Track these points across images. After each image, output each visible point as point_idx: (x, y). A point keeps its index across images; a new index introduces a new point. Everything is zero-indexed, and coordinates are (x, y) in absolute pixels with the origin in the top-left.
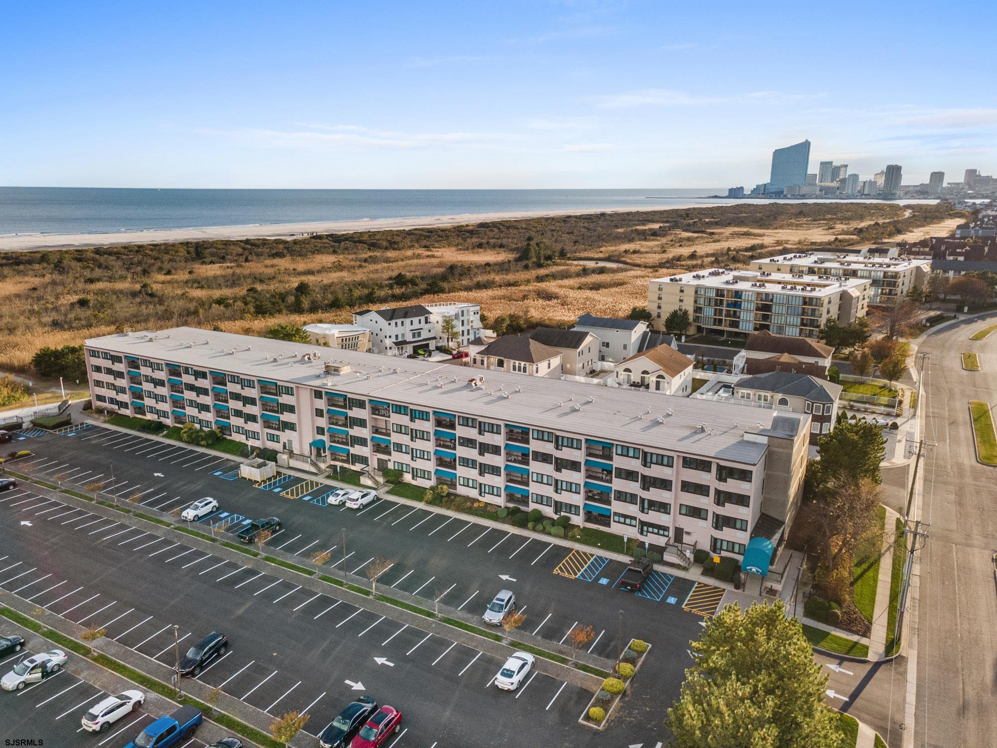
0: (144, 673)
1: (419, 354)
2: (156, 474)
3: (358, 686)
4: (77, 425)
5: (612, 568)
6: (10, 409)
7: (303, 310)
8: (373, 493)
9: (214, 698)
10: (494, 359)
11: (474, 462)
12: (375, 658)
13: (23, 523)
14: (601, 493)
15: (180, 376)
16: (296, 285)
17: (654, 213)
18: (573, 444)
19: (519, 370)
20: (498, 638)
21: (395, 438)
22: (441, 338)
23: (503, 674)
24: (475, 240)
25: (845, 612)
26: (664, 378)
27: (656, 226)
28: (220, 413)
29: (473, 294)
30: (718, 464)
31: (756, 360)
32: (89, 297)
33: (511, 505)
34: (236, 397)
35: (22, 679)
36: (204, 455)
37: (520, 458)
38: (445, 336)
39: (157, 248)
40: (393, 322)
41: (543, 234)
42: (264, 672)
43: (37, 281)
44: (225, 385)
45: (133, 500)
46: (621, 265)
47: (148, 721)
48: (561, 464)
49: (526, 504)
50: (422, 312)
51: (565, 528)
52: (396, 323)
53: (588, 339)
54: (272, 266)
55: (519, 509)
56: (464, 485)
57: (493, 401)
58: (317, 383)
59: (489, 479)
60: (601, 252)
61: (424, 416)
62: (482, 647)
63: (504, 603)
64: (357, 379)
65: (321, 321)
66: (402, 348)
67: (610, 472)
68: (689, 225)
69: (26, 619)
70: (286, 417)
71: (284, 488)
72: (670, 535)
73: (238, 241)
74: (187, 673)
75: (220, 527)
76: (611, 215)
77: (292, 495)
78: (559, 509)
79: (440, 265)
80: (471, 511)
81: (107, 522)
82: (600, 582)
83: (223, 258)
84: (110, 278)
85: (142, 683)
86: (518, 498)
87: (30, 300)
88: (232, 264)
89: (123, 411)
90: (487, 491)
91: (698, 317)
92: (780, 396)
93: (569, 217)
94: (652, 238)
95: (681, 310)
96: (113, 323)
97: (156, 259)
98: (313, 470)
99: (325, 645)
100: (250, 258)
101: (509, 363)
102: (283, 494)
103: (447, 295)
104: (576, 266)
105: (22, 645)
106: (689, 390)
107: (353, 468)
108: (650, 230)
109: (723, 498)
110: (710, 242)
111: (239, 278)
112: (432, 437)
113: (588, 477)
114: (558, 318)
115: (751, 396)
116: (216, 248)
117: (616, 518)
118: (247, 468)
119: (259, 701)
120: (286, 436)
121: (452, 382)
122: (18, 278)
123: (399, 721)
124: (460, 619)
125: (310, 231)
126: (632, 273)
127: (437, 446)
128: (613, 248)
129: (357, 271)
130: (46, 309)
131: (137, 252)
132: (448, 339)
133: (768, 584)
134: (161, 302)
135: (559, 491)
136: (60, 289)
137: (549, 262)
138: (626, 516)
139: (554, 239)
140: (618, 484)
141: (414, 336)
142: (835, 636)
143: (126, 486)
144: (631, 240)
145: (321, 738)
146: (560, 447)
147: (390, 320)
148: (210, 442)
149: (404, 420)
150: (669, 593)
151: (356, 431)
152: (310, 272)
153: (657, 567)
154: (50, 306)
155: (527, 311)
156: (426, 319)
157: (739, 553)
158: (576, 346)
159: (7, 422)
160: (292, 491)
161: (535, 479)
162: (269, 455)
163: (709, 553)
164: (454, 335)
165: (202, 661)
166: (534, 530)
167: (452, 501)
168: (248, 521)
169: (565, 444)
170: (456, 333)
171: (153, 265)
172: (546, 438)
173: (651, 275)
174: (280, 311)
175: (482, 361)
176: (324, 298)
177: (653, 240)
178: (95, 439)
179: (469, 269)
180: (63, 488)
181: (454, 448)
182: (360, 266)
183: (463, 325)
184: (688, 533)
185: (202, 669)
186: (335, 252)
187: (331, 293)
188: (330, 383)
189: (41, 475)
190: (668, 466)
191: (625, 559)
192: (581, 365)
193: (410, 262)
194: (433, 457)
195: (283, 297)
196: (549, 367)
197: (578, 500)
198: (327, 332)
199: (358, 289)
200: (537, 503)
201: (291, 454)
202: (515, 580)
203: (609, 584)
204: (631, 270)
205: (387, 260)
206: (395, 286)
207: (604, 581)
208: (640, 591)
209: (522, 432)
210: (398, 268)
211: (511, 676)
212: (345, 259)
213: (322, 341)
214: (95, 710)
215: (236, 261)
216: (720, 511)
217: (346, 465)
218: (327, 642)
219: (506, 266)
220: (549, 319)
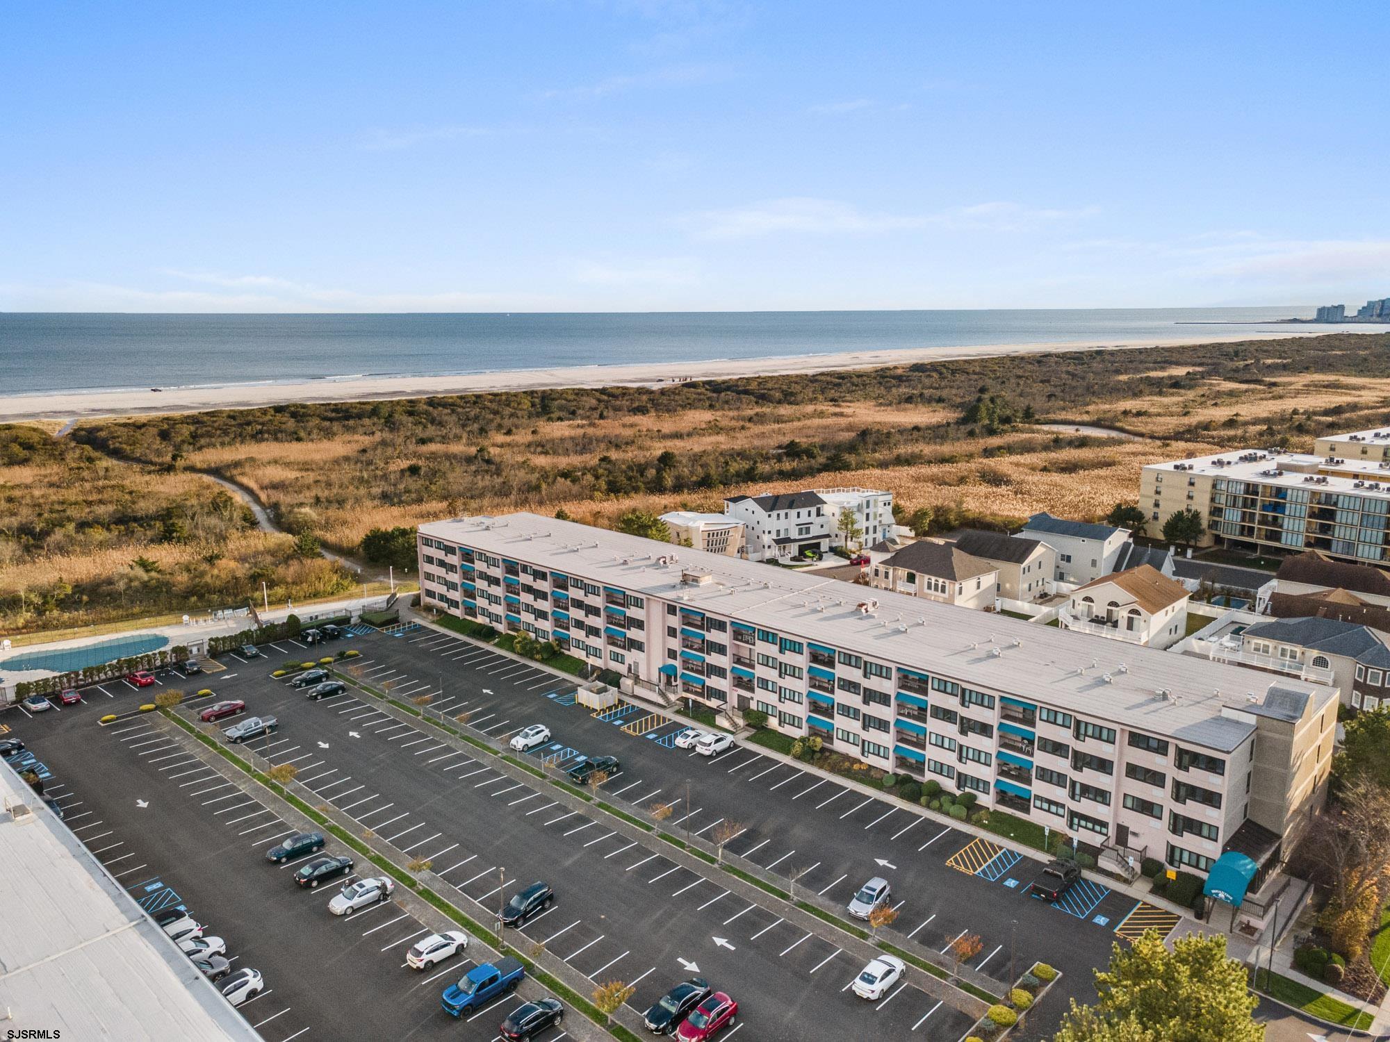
0: (467, 916)
1: (806, 557)
2: (485, 691)
3: (692, 967)
4: (404, 625)
5: (1024, 868)
6: (339, 599)
7: (665, 489)
8: (730, 738)
9: (536, 954)
10: (903, 572)
11: (857, 711)
12: (714, 938)
13: (351, 734)
14: (1020, 768)
15: (517, 575)
16: (659, 453)
17: (1183, 350)
18: (983, 700)
19: (936, 589)
20: (864, 936)
21: (760, 671)
22: (837, 536)
23: (863, 979)
24: (904, 390)
25: (1354, 970)
26: (1140, 614)
27: (1180, 371)
28: (560, 622)
29: (889, 473)
30: (1177, 745)
31: (1287, 596)
32: (420, 463)
33: (901, 772)
34: (579, 604)
35: (351, 903)
36: (538, 671)
37: (916, 713)
38: (843, 534)
39: (497, 398)
40: (774, 514)
41: (1003, 382)
42: (591, 935)
43: (366, 440)
44: (567, 589)
45: (460, 720)
46: (1114, 434)
47: (469, 967)
48: (967, 726)
49: (922, 772)
50: (812, 500)
51: (968, 809)
52: (778, 515)
53: (1038, 551)
54: (632, 426)
55: (911, 778)
56: (842, 740)
57: (887, 635)
58: (671, 595)
59: (874, 736)
60: (1087, 412)
61: (796, 648)
62: (842, 943)
63: (875, 894)
64: (719, 593)
65: (685, 507)
66: (784, 548)
67: (1031, 742)
68: (1237, 370)
69: (353, 840)
70: (633, 633)
71: (626, 720)
72: (1110, 834)
73: (592, 390)
74: (511, 923)
75: (551, 762)
76: (1112, 353)
77: (635, 730)
78: (962, 783)
79: (849, 428)
80: (848, 774)
81: (433, 743)
82: (1007, 883)
83: (573, 413)
84: (443, 437)
85: (465, 926)
86: (911, 764)
87: (359, 465)
88: (584, 422)
89: (454, 611)
90: (871, 751)
91: (1216, 523)
92: (1315, 653)
93: (1048, 355)
94: (1172, 390)
95: (1189, 511)
96: (445, 498)
97: (496, 413)
98: (661, 701)
99: (658, 914)
100: (605, 413)
101: (923, 579)
102: (624, 728)
103: (853, 473)
104: (1044, 432)
105: (351, 867)
106: (1181, 631)
107: (708, 703)
108: (1170, 377)
109: (1184, 792)
110: (1266, 399)
111: (591, 440)
112: (805, 675)
113: (1004, 745)
114: (1006, 513)
115: (1270, 650)
116: (566, 399)
117: (1038, 803)
118: (586, 692)
119: (584, 965)
120: (631, 656)
121: (837, 605)
122: (347, 437)
123: (734, 1012)
124: (820, 906)
125: (683, 374)
126: (1129, 448)
127: (811, 687)
128: (1107, 407)
129: (738, 435)
130: (375, 477)
131: (475, 403)
132: (846, 537)
133: (1245, 918)
134: (498, 473)
135: (964, 760)
136: (390, 451)
137: (1006, 427)
138: (1050, 802)
139: (1019, 391)
140: (1041, 759)
141: (800, 532)
142: (1330, 999)
143: (453, 702)
144: (1137, 394)
145: (647, 1016)
146: (967, 704)
147: (772, 510)
148: (545, 656)
149: (772, 650)
150: (1099, 911)
151: (714, 659)
152: (677, 436)
153: (1087, 874)
154: (379, 473)
155: (961, 503)
156: (818, 510)
157: (1206, 871)
158: (1020, 560)
159: (337, 615)
160: (635, 726)
161: (933, 741)
162: (611, 679)
163: (1163, 865)
164: (855, 534)
165: (527, 913)
166: (928, 806)
167: (827, 758)
168: (582, 758)
169: (974, 700)
170: (858, 531)
171: (492, 421)
172: (949, 690)
173: (1159, 451)
174: (636, 490)
175: (887, 576)
176: (692, 473)
177: (1172, 395)
178: (421, 642)
179: (889, 435)
180: (390, 698)
181: (832, 692)
182: (743, 428)
183: (867, 519)
184: (1135, 834)
185: (526, 921)
186: (711, 407)
187: (702, 466)
188: (687, 597)
189: (368, 680)
190: (1107, 741)
191: (1044, 858)
192: (1026, 586)
193: (808, 422)
194: (805, 700)
195: (642, 469)
196: (978, 587)
197: (988, 773)
198: (691, 524)
199: (736, 461)
200: (934, 772)
201: (637, 679)
202: (894, 867)
203: (1018, 888)
204: (1129, 442)
205: (779, 420)
206: (785, 459)
207: (1011, 883)
208: (1058, 902)
209: (920, 680)
210: (792, 432)
211: (872, 982)
212: (723, 417)
213: (683, 536)
214: (420, 946)
215: (588, 417)
216: (1180, 809)
217: (700, 699)
218: (661, 911)
219: (942, 431)
220: (992, 514)
